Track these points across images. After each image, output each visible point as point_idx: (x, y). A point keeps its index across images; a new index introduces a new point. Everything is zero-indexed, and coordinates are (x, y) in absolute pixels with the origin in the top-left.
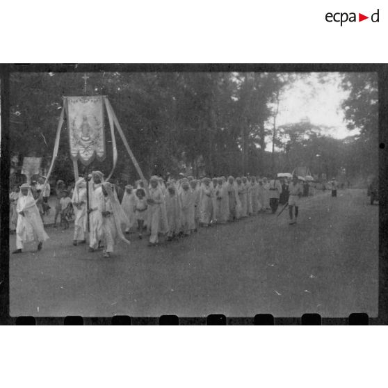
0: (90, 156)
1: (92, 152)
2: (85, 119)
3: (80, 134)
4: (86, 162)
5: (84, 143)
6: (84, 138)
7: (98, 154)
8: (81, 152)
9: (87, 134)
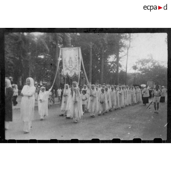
0: (73, 75)
1: (74, 73)
2: (70, 58)
3: (68, 65)
4: (71, 77)
5: (70, 69)
6: (70, 67)
7: (76, 74)
8: (69, 73)
9: (72, 65)
